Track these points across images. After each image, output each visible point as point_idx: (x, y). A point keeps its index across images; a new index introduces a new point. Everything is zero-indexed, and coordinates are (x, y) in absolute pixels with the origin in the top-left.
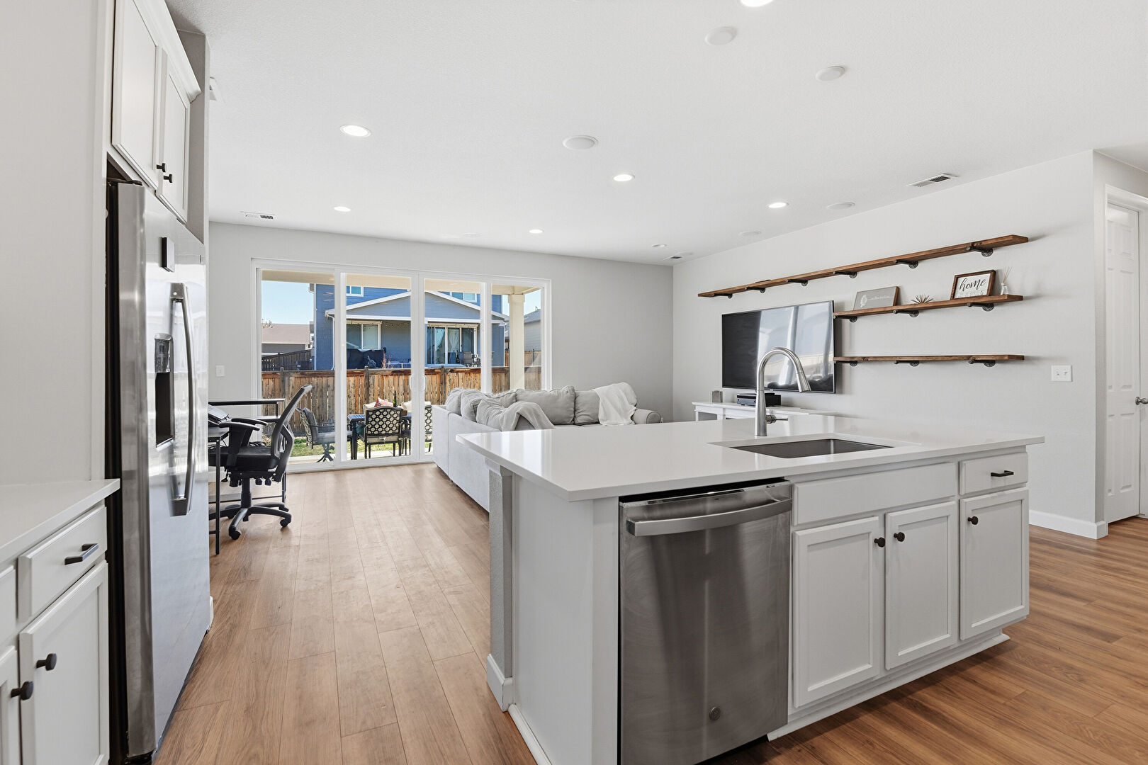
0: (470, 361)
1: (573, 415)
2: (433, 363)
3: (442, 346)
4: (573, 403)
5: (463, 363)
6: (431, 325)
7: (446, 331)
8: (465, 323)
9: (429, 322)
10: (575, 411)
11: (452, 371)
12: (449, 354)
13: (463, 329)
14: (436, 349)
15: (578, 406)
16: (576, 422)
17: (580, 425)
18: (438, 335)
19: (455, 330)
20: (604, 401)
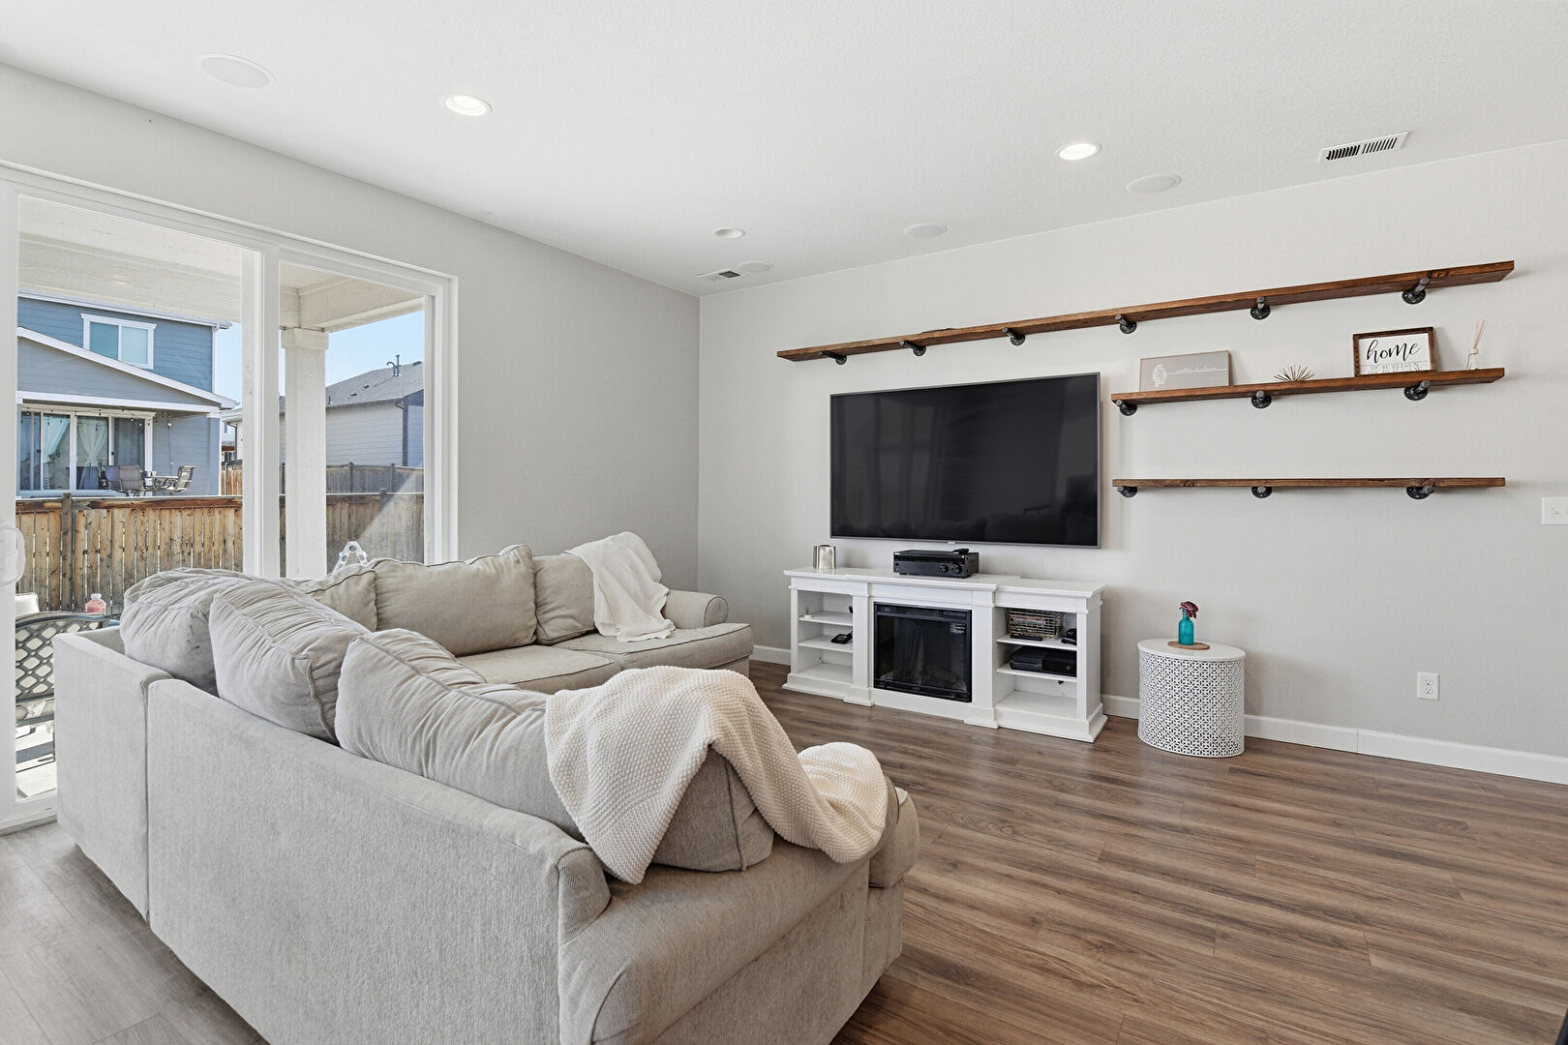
0: (135, 485)
1: (534, 622)
2: (37, 487)
3: (59, 454)
4: (532, 591)
5: (116, 488)
6: (34, 408)
7: (74, 421)
8: (123, 408)
9: (25, 401)
10: (537, 606)
11: (95, 505)
12: (80, 470)
13: (117, 420)
14: (44, 459)
15: (546, 594)
16: (542, 637)
17: (551, 644)
18: (50, 434)
19: (96, 422)
20: (601, 577)
